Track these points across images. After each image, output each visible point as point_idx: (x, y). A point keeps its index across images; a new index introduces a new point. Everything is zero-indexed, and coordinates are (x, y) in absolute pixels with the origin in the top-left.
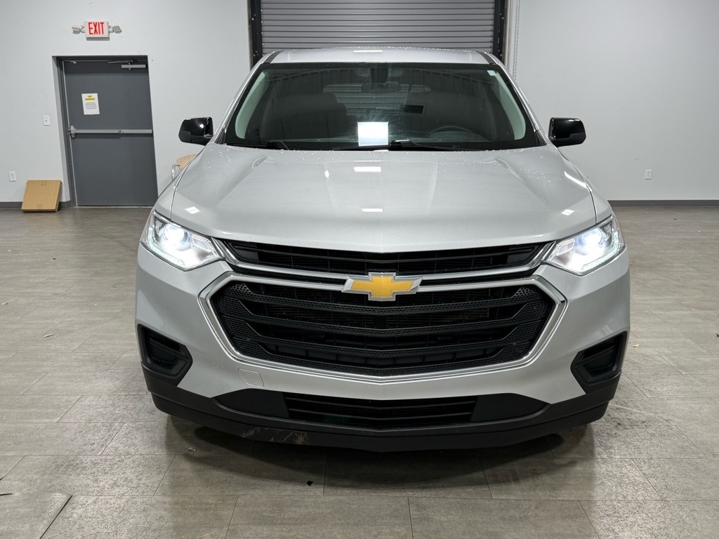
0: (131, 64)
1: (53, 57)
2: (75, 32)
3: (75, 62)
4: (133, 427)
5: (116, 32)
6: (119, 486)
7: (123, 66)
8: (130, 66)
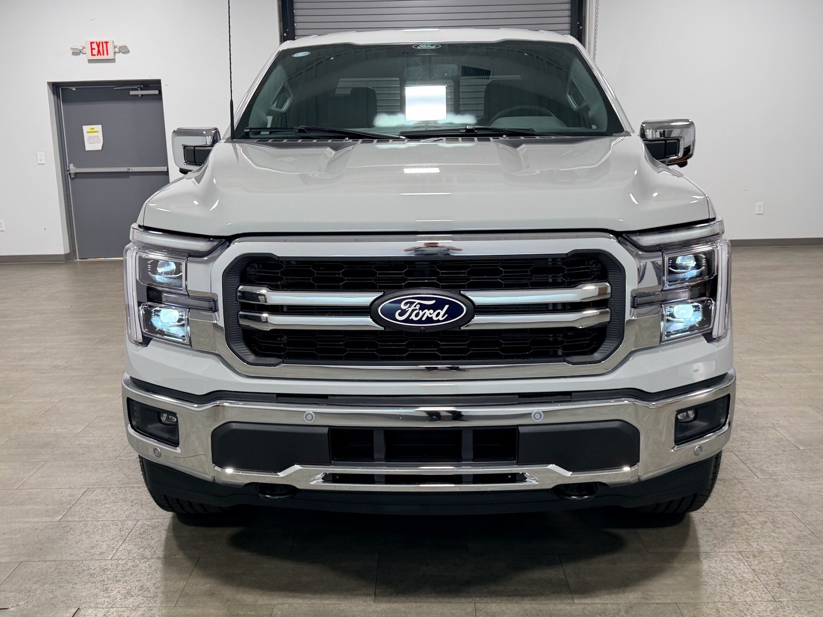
0: (141, 90)
1: (49, 83)
2: (74, 54)
3: (74, 89)
4: (148, 526)
5: (123, 53)
6: (132, 596)
7: (132, 93)
8: (140, 93)
